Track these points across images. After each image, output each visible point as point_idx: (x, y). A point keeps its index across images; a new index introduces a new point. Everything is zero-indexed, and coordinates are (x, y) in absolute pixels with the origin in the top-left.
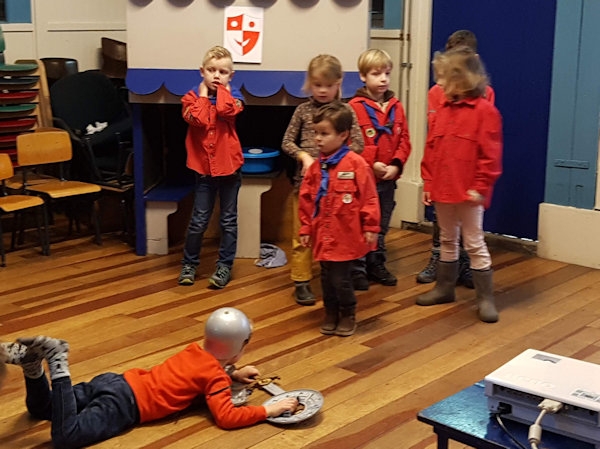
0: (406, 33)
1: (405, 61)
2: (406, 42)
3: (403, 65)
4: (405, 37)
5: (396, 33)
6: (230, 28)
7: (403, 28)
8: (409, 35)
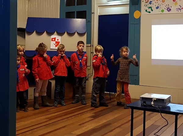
2: (92, 47)
7: (91, 44)
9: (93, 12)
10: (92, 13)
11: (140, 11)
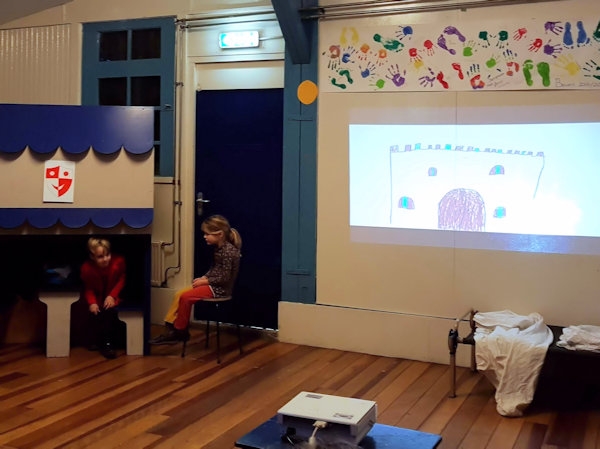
0: (177, 179)
1: (177, 200)
2: (177, 186)
3: (175, 203)
4: (177, 182)
5: (170, 179)
6: (48, 176)
7: (174, 176)
8: (179, 181)
9: (178, 81)
10: (177, 85)
11: (315, 80)
